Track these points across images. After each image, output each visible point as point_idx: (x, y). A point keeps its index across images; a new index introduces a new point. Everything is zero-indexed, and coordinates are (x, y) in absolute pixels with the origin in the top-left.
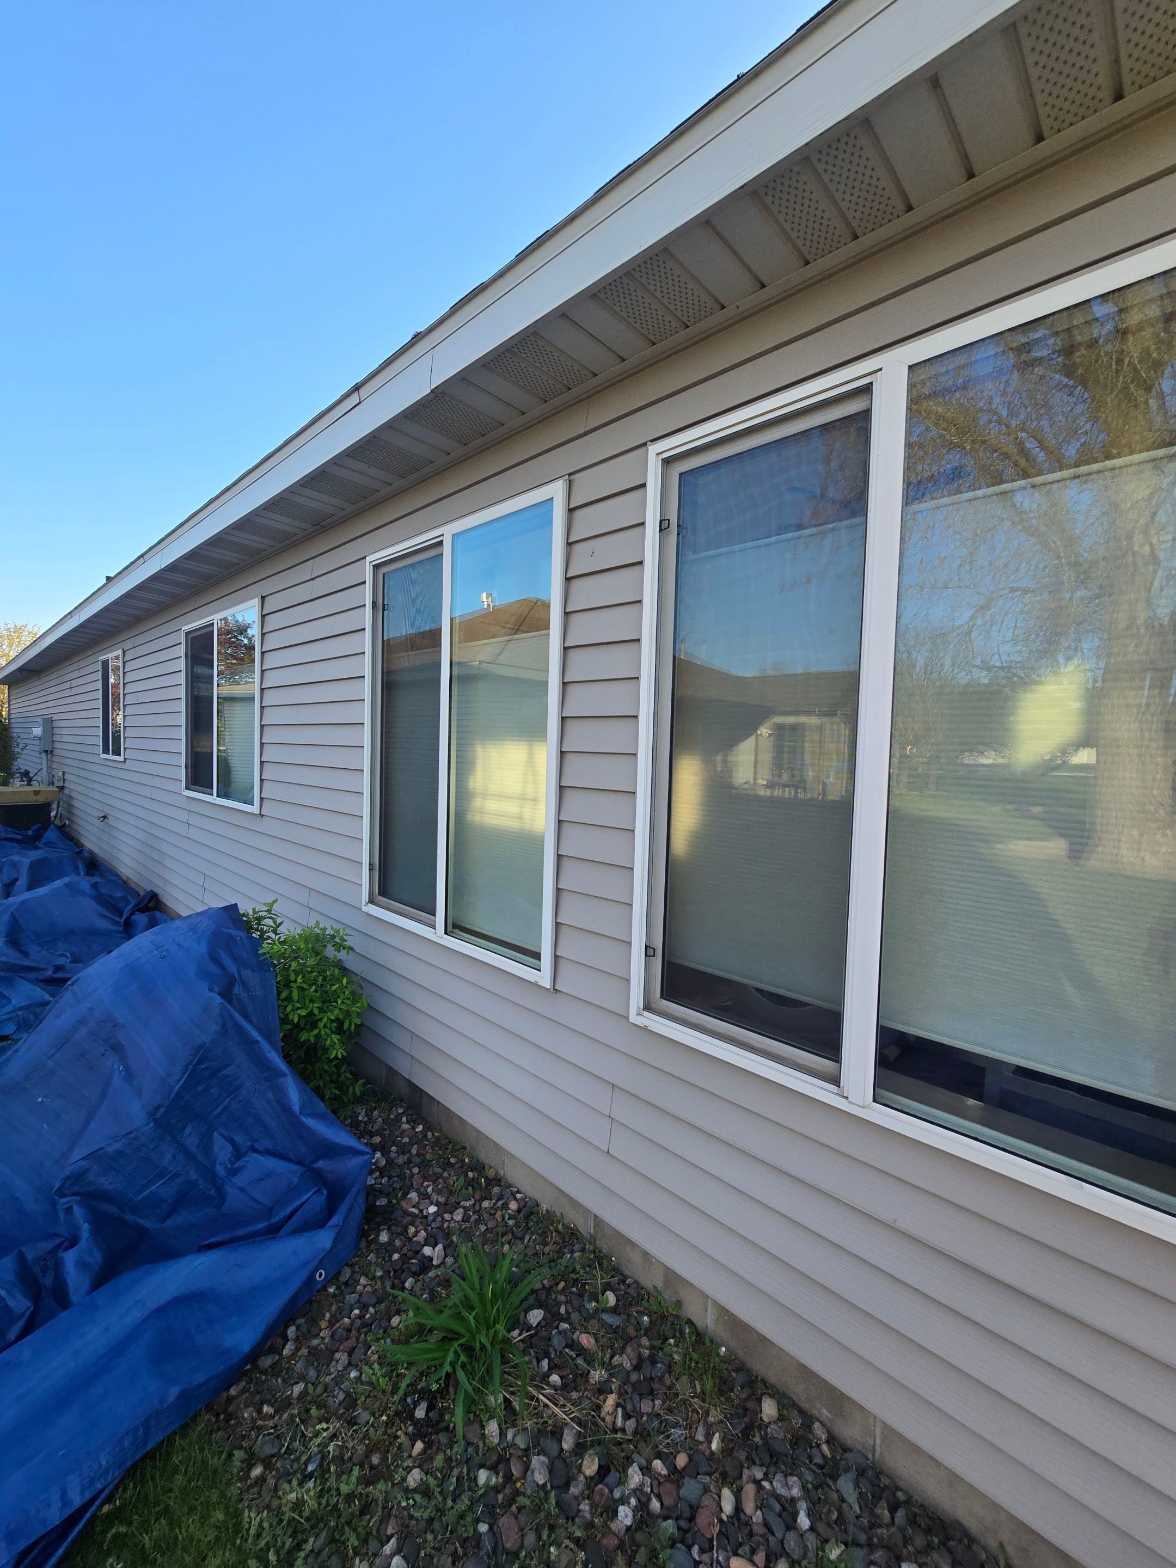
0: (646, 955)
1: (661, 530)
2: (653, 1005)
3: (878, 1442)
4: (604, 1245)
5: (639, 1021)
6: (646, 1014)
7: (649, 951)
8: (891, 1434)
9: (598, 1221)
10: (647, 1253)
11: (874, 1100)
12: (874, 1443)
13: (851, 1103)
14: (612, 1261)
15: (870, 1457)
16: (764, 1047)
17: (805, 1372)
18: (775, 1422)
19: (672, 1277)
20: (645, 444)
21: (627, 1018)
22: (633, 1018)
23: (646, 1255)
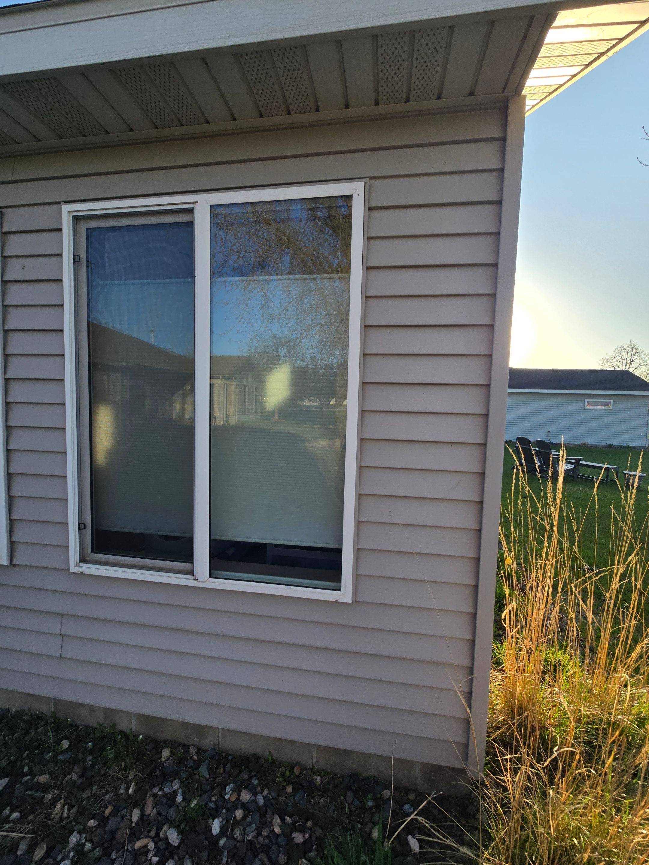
0: (79, 529)
1: (74, 262)
2: (87, 558)
3: (220, 739)
4: (61, 715)
5: (77, 570)
6: (82, 565)
7: (81, 526)
8: (227, 732)
9: (57, 702)
10: (92, 706)
11: (210, 577)
12: (219, 741)
13: (199, 582)
14: (68, 721)
15: (217, 749)
16: (155, 565)
17: (185, 725)
18: (168, 759)
19: (109, 712)
20: (59, 203)
21: (68, 570)
22: (73, 569)
23: (92, 708)
